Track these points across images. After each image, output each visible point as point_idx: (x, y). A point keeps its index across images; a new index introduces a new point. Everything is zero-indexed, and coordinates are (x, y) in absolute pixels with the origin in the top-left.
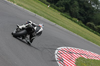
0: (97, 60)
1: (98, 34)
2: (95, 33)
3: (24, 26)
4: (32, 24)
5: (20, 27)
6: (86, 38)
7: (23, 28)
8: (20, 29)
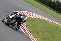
0: (39, 19)
1: (40, 2)
2: (38, 2)
3: (13, 16)
4: (19, 14)
5: (11, 17)
6: (32, 5)
7: (12, 17)
8: (11, 19)
